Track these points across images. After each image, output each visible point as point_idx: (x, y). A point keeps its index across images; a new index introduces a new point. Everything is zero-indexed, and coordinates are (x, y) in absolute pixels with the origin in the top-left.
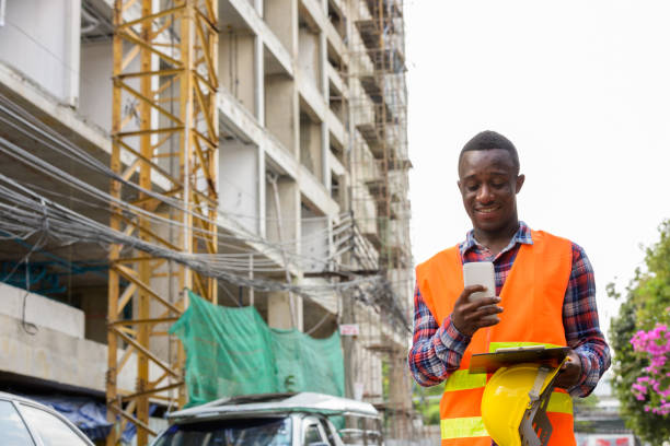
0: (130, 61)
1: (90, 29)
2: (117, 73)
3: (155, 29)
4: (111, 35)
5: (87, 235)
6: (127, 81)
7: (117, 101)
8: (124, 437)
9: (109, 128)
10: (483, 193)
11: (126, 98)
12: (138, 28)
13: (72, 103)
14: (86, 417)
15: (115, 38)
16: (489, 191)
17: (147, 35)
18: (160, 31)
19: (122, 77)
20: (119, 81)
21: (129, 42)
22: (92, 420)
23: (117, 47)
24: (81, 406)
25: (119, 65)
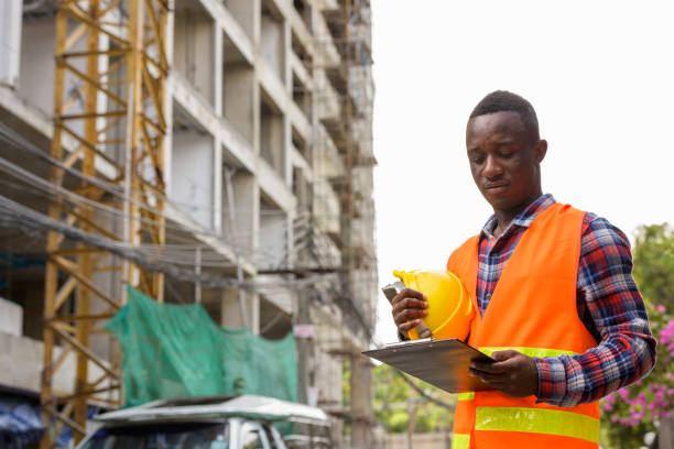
0: (74, 40)
1: (34, 6)
2: (60, 51)
3: (103, 6)
4: (55, 12)
5: (8, 218)
6: (71, 61)
7: (59, 83)
8: (59, 440)
9: (50, 110)
10: (489, 165)
11: (69, 80)
12: (85, 4)
13: (11, 82)
14: (19, 419)
15: (59, 15)
16: (495, 163)
17: (94, 13)
18: (109, 8)
19: (65, 56)
20: (62, 61)
21: (74, 21)
22: (24, 422)
23: (61, 24)
24: (13, 408)
25: (62, 43)
